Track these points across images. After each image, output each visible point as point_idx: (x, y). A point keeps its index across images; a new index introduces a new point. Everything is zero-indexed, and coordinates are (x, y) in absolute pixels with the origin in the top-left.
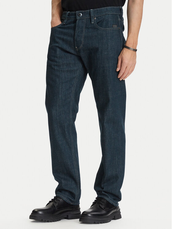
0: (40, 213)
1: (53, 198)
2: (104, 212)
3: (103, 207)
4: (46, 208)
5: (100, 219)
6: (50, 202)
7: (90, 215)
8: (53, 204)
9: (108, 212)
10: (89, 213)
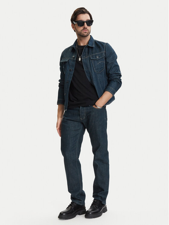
0: (64, 214)
1: (70, 203)
2: (98, 210)
3: (97, 207)
4: (67, 211)
5: (96, 215)
6: (69, 206)
7: (90, 213)
8: (71, 207)
9: (100, 210)
10: (90, 212)
